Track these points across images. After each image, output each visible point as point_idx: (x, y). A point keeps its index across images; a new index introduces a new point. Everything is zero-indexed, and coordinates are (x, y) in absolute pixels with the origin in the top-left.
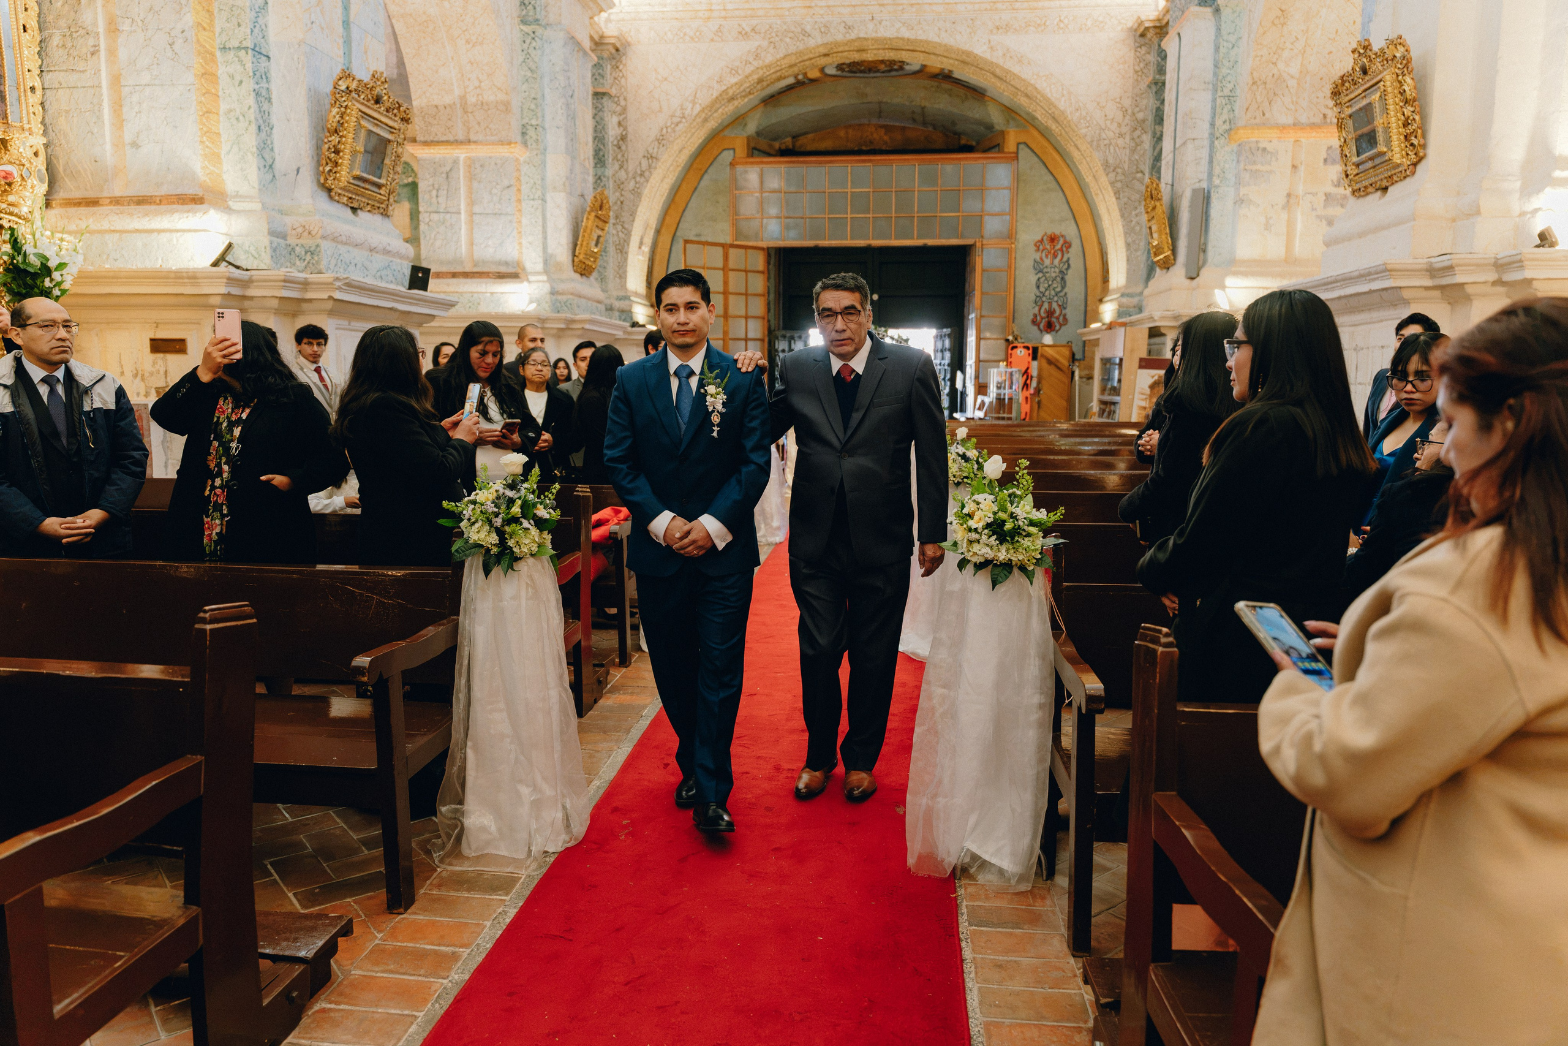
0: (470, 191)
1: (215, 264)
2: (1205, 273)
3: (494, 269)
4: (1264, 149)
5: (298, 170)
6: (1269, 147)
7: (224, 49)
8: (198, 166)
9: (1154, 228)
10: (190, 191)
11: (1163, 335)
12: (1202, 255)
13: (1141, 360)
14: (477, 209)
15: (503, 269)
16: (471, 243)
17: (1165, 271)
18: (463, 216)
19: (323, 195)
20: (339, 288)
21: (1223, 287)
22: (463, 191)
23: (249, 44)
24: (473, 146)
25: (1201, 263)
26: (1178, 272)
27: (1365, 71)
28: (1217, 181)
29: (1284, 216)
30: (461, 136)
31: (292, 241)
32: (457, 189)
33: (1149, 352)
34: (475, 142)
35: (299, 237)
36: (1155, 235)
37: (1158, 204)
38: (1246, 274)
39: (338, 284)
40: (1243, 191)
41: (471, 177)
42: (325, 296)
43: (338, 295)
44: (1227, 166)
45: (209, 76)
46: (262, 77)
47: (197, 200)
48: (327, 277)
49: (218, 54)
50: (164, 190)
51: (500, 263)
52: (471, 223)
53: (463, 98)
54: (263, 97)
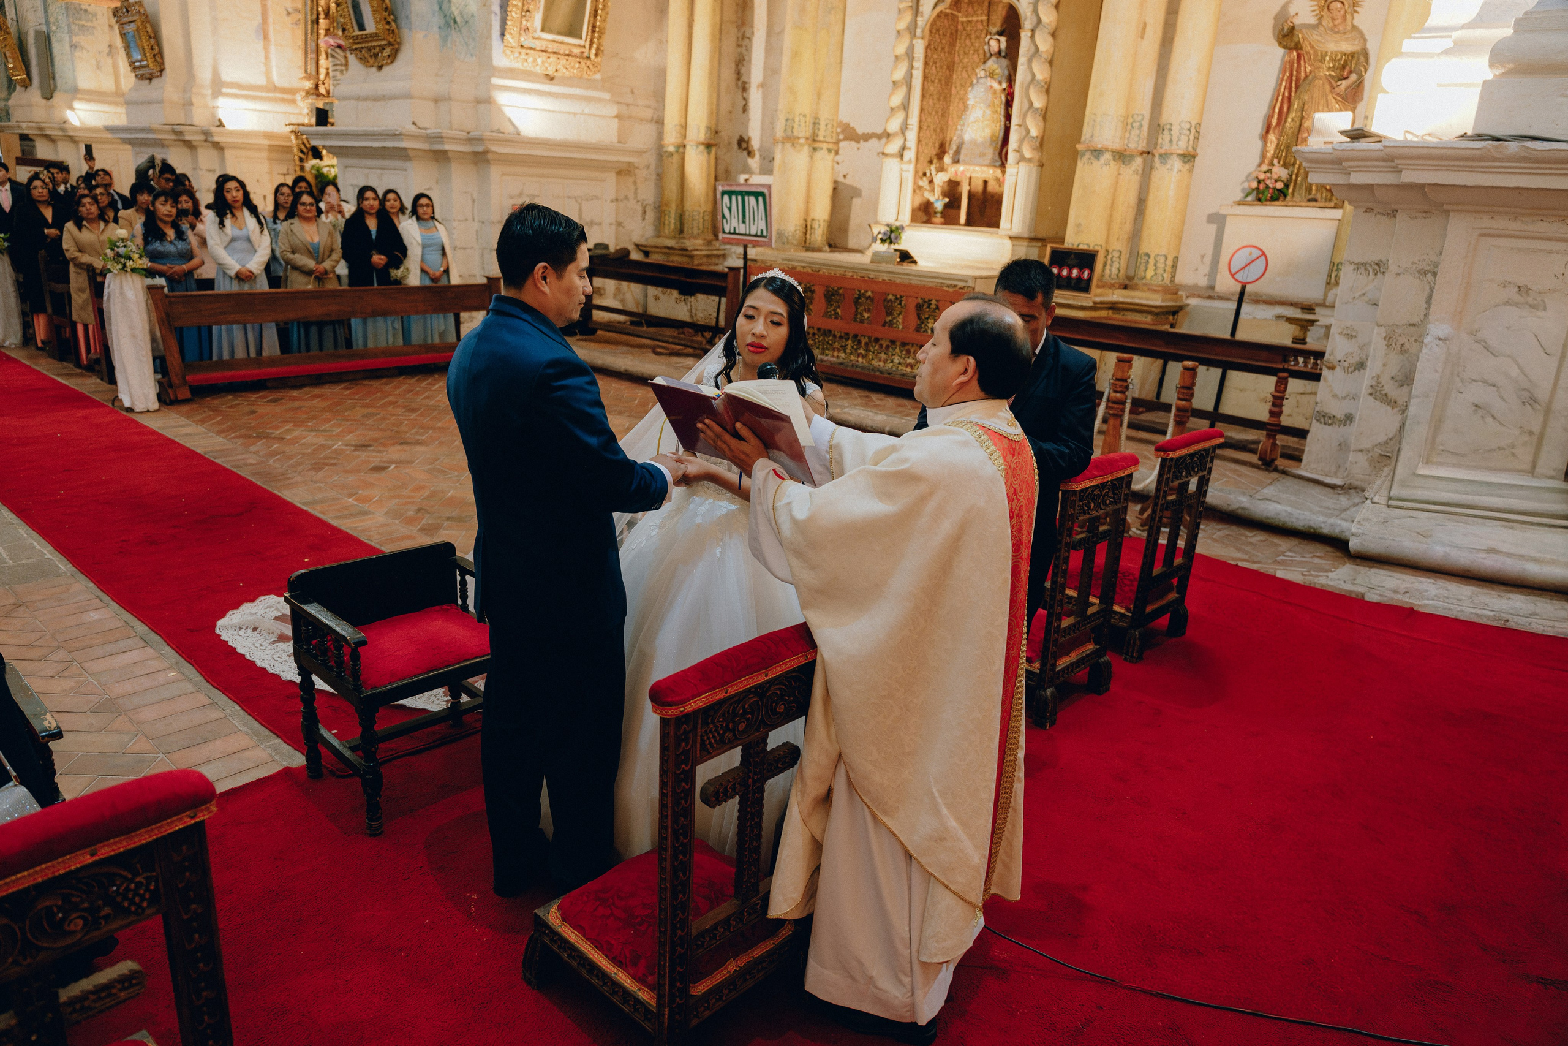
2: (57, 96)
4: (86, 10)
6: (90, 9)
9: (8, 54)
11: (32, 140)
12: (52, 82)
13: (17, 158)
17: (24, 89)
21: (72, 108)
25: (52, 87)
26: (34, 94)
27: (128, 11)
28: (54, 28)
29: (109, 61)
33: (23, 151)
36: (10, 60)
37: (7, 36)
38: (89, 101)
40: (75, 39)
44: (60, 17)
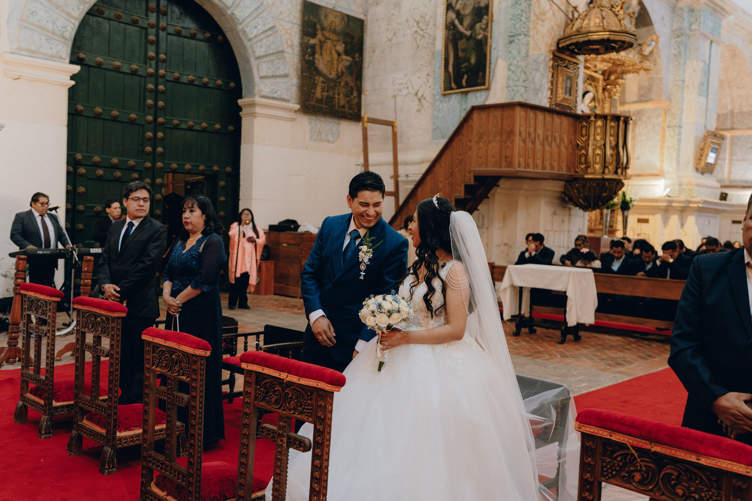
0: (731, 150)
1: (665, 196)
3: (740, 184)
5: (688, 163)
7: (669, 127)
8: (658, 165)
10: (655, 172)
14: (734, 158)
15: (745, 184)
16: (730, 172)
18: (727, 161)
19: (695, 170)
20: (702, 203)
22: (728, 151)
23: (677, 125)
24: (734, 131)
30: (729, 126)
31: (684, 187)
32: (725, 150)
34: (736, 129)
35: (687, 185)
39: (702, 202)
41: (733, 144)
42: (695, 205)
43: (700, 205)
45: (664, 136)
46: (680, 134)
47: (657, 175)
48: (698, 199)
49: (667, 129)
50: (647, 172)
51: (743, 181)
52: (730, 164)
53: (732, 112)
54: (679, 140)
